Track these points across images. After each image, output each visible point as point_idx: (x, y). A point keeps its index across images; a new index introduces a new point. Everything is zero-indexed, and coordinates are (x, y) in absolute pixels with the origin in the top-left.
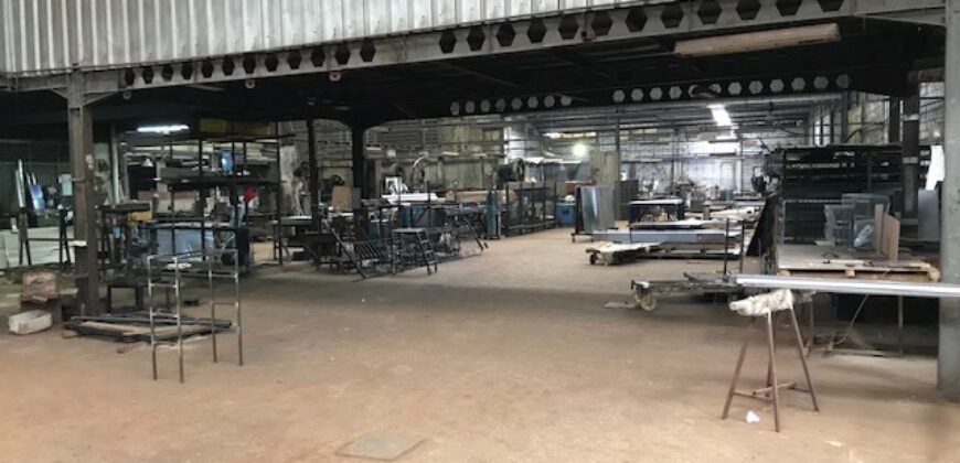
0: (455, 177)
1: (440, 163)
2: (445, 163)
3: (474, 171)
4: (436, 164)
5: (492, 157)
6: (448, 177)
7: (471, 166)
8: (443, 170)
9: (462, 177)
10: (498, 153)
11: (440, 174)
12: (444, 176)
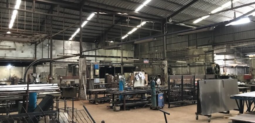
0: (194, 71)
1: (188, 66)
2: (190, 66)
3: (202, 69)
4: (186, 67)
5: (209, 64)
6: (192, 72)
7: (200, 67)
8: (189, 69)
9: (197, 72)
10: (211, 62)
11: (188, 70)
12: (190, 71)
